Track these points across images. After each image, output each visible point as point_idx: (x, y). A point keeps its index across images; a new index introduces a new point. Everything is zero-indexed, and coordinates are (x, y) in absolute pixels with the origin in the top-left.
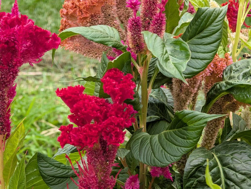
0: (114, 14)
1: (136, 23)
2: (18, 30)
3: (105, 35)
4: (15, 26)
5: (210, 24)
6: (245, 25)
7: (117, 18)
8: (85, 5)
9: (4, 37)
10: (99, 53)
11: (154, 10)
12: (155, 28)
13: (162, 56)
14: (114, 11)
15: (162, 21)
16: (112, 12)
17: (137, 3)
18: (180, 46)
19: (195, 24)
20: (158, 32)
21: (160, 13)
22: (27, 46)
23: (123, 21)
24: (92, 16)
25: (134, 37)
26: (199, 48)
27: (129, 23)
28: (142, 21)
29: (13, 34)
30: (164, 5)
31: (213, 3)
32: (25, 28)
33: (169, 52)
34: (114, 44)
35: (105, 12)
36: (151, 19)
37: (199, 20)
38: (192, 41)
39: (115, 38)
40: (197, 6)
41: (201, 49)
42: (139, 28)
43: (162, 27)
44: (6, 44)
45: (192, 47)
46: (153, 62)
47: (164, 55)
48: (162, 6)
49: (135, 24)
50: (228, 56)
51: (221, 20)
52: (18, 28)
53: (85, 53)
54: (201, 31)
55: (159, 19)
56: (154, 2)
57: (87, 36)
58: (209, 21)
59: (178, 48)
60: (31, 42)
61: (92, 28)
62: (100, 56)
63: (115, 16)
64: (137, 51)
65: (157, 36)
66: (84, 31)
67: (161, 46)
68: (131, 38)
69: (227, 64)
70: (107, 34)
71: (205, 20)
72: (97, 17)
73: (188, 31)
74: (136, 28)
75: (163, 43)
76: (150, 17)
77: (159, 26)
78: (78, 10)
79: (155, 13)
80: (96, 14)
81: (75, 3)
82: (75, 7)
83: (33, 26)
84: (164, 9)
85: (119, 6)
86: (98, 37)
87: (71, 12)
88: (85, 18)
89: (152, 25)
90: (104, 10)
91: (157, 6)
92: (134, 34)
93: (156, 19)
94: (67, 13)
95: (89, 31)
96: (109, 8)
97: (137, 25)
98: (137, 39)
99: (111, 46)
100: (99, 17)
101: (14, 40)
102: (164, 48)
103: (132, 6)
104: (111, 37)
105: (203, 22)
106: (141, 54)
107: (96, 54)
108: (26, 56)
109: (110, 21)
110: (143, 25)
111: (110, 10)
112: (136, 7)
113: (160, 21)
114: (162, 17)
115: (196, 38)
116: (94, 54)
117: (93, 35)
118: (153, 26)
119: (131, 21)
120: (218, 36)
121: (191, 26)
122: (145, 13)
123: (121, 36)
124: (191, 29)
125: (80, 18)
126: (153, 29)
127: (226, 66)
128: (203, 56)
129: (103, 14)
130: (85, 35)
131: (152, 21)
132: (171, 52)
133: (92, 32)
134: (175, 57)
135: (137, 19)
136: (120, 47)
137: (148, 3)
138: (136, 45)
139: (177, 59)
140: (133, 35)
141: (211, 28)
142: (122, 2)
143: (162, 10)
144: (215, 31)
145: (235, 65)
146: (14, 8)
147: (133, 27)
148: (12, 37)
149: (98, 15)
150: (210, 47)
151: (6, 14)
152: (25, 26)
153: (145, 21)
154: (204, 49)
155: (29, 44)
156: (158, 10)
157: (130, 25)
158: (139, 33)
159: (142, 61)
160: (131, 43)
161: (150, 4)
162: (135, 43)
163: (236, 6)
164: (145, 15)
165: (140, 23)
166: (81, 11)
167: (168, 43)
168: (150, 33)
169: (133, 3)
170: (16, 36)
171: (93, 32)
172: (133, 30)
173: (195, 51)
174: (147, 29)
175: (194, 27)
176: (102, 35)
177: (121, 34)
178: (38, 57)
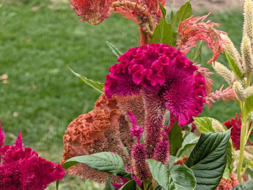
0: (117, 139)
1: (139, 150)
2: (22, 163)
3: (110, 163)
4: (19, 160)
5: (214, 149)
6: (249, 143)
7: (121, 142)
8: (88, 131)
9: (8, 171)
10: (104, 177)
11: (158, 138)
12: (159, 155)
13: (168, 184)
14: (117, 135)
15: (166, 148)
16: (115, 136)
17: (140, 130)
18: (185, 173)
19: (199, 149)
20: (162, 159)
21: (164, 140)
22: (31, 178)
23: (127, 144)
24: (95, 141)
25: (139, 164)
26: (204, 173)
27: (133, 150)
28: (146, 148)
29: (17, 167)
30: (167, 132)
31: (215, 122)
32: (29, 161)
33: (174, 180)
34: (119, 172)
35: (108, 137)
36: (155, 146)
37: (203, 145)
38: (197, 166)
39: (119, 166)
40: (199, 125)
41: (206, 174)
42: (143, 155)
43: (166, 154)
44: (10, 177)
45: (197, 173)
46: (158, 187)
47: (170, 183)
48: (165, 134)
49: (139, 152)
50: (233, 177)
51: (224, 145)
52: (22, 161)
53: (89, 177)
54: (205, 156)
55: (163, 146)
56: (157, 129)
57: (91, 165)
58: (213, 146)
59: (183, 175)
60: (35, 175)
61: (97, 157)
62: (105, 180)
63: (118, 140)
64: (142, 178)
65: (162, 164)
66: (88, 160)
67: (166, 174)
68: (136, 165)
69: (232, 186)
70: (112, 162)
71: (209, 145)
72: (101, 142)
73: (192, 157)
74: (140, 155)
75: (167, 171)
76: (153, 144)
77: (163, 153)
78: (81, 136)
79: (159, 140)
80: (99, 139)
81: (78, 129)
82: (79, 133)
83: (37, 158)
84: (167, 136)
85: (122, 130)
86: (102, 166)
87: (74, 138)
88: (89, 144)
89: (155, 152)
90: (107, 135)
91: (160, 133)
92: (139, 161)
93: (160, 146)
94: (71, 139)
95: (94, 160)
96: (112, 132)
97: (141, 152)
98: (141, 166)
99: (115, 174)
100: (102, 142)
101: (18, 174)
102: (169, 176)
103: (136, 133)
104: (115, 165)
105: (207, 147)
106: (146, 181)
107: (100, 178)
108: (30, 189)
109: (113, 145)
110: (147, 152)
111: (113, 135)
112: (140, 134)
113: (164, 149)
114: (166, 145)
115: (200, 163)
116: (98, 178)
117: (97, 164)
118: (157, 153)
119: (135, 148)
120: (222, 160)
121: (195, 152)
122: (148, 140)
123: (125, 159)
124: (195, 154)
125: (84, 144)
126: (157, 156)
127: (232, 187)
128: (209, 182)
129: (106, 139)
130: (89, 165)
131: (155, 148)
132: (176, 179)
133: (96, 161)
134: (181, 185)
135: (141, 147)
136: (124, 175)
137: (152, 130)
138: (140, 172)
139: (183, 187)
140: (137, 162)
141: (215, 152)
142: (125, 126)
143: (165, 137)
144: (219, 156)
145: (241, 186)
146: (18, 140)
147: (137, 154)
148: (17, 171)
149: (101, 140)
150: (215, 172)
151: (10, 147)
152: (29, 159)
153: (149, 148)
154: (209, 174)
155: (33, 177)
156: (161, 136)
157: (134, 153)
158: (144, 160)
159: (147, 188)
160: (135, 170)
161: (154, 131)
162: (139, 170)
163: (238, 124)
164: (149, 142)
165: (144, 150)
166: (84, 137)
167: (173, 170)
168: (155, 162)
169: (136, 131)
170: (20, 169)
171: (98, 160)
172: (137, 157)
173: (200, 176)
174: (151, 156)
175: (198, 152)
176: (106, 163)
177: (124, 158)
178: (43, 188)
